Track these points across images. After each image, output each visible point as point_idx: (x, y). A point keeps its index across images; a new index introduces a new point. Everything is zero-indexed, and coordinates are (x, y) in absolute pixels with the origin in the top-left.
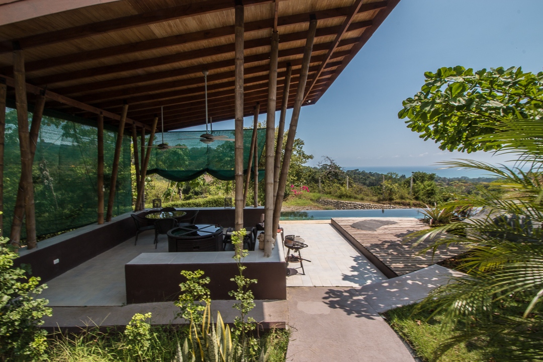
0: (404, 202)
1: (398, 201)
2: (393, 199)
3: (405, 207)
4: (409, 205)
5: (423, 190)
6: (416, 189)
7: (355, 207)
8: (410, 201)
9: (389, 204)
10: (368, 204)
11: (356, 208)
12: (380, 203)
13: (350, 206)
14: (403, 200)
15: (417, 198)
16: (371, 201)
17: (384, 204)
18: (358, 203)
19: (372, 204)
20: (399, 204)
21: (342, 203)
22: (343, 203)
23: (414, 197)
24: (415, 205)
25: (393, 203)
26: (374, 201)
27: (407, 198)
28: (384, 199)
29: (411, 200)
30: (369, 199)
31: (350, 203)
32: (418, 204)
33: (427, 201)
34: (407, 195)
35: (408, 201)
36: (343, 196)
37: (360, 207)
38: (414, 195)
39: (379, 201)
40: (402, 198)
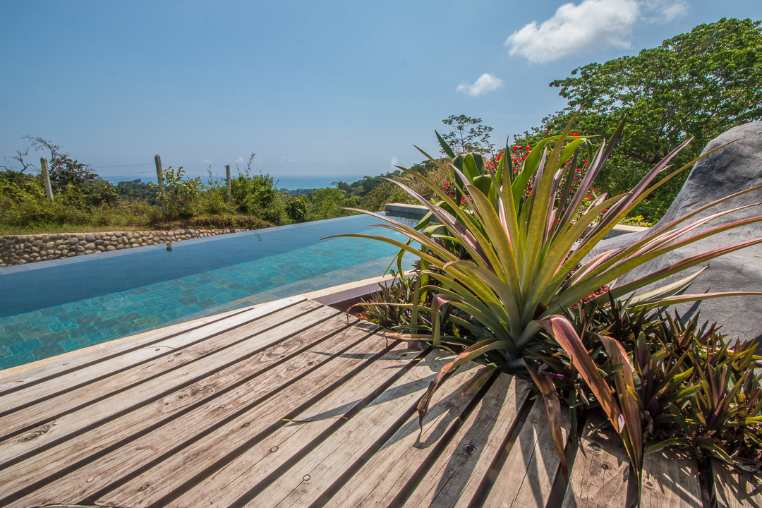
0: (217, 220)
1: (202, 218)
2: (190, 216)
3: (221, 231)
4: (228, 224)
5: (253, 193)
6: (240, 191)
7: (71, 250)
8: (230, 216)
9: (181, 227)
10: (119, 233)
11: (77, 252)
12: (159, 228)
13: (56, 246)
14: (216, 216)
15: (243, 210)
16: (129, 224)
17: (168, 229)
18: (83, 235)
19: (130, 234)
20: (206, 224)
21: (23, 241)
22: (28, 240)
23: (238, 206)
24: (241, 225)
25: (192, 225)
26: (139, 225)
27: (224, 210)
28: (169, 218)
29: (232, 213)
30: (124, 221)
31: (53, 239)
32: (246, 222)
33: (262, 214)
34: (222, 204)
35: (226, 216)
36: (34, 218)
37: (92, 245)
38: (237, 203)
39: (154, 223)
40: (213, 211)
